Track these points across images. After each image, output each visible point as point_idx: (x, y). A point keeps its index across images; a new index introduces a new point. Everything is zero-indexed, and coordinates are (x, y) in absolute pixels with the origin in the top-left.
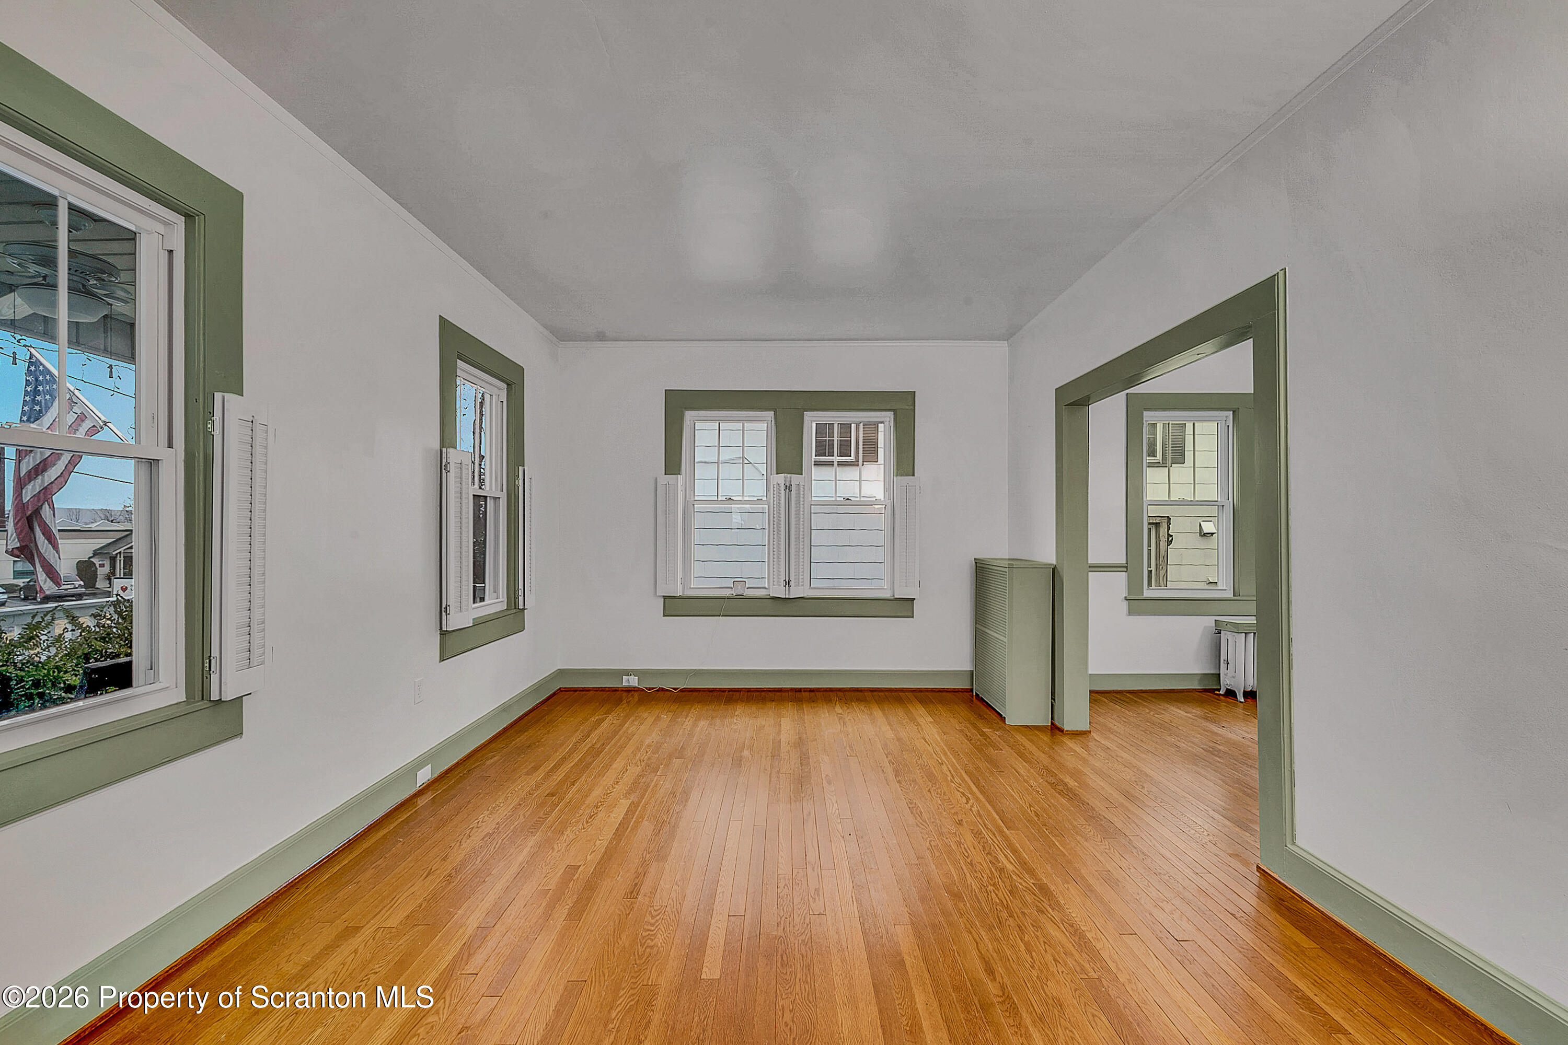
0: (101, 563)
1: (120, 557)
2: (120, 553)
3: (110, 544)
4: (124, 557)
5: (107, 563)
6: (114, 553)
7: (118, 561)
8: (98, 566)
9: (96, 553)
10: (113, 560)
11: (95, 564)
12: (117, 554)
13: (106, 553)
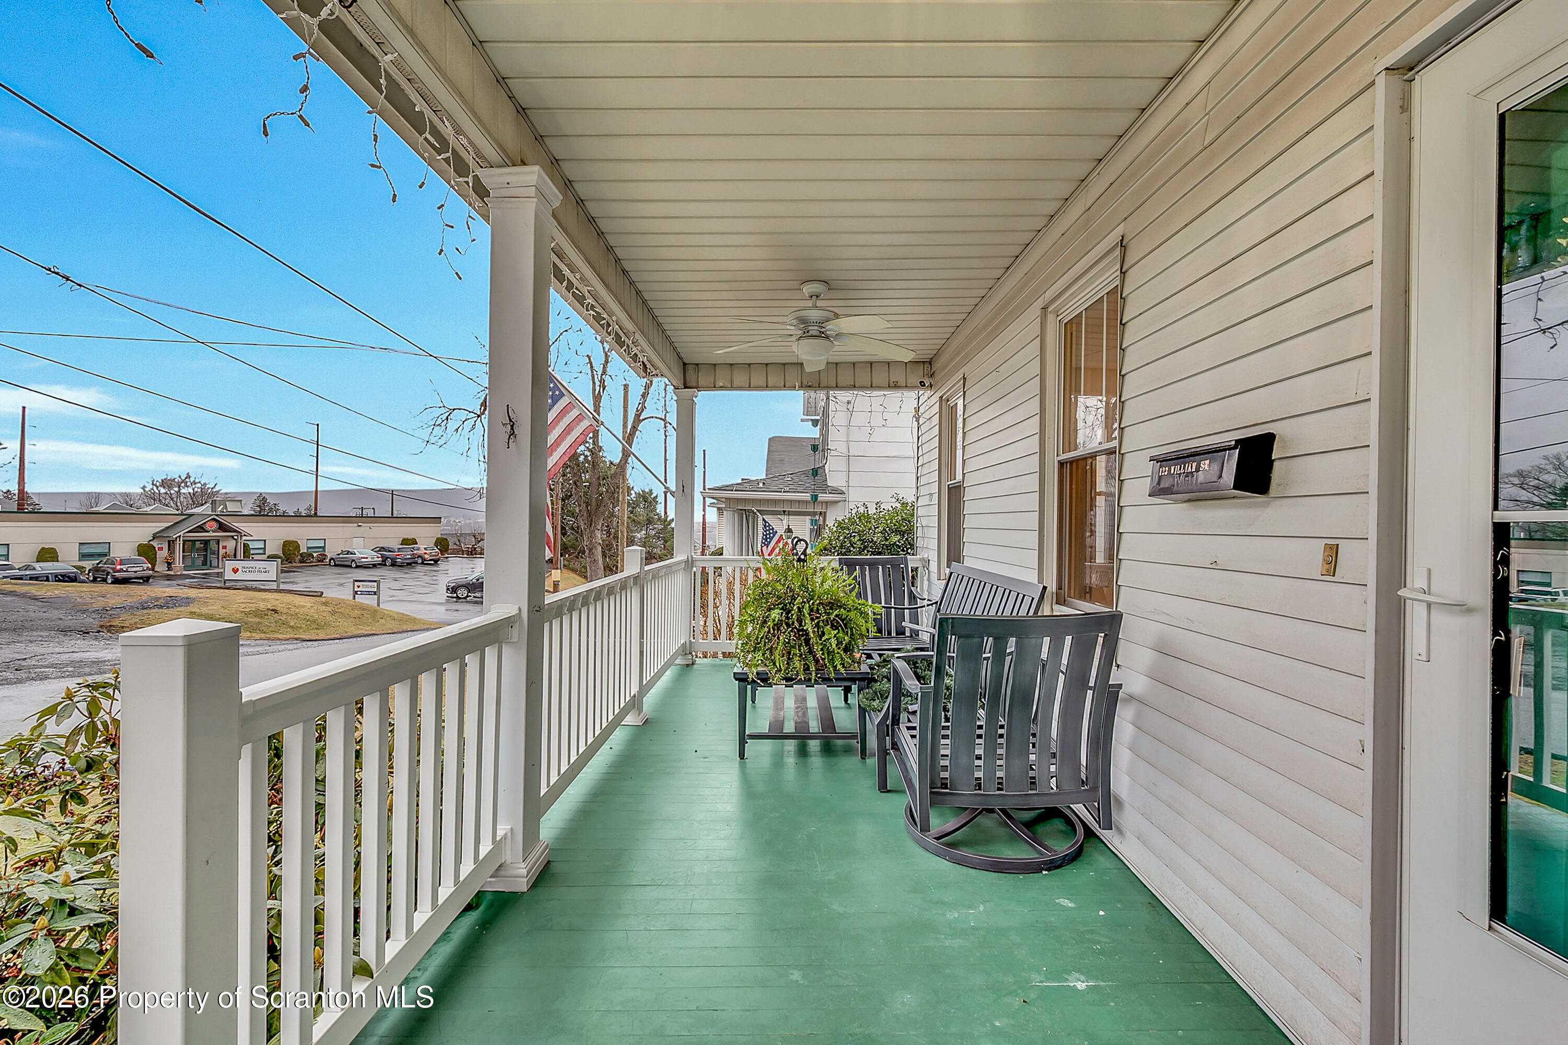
0: (159, 546)
1: (180, 541)
2: (180, 536)
3: (168, 528)
4: (183, 540)
5: (165, 546)
6: (174, 537)
7: (178, 545)
8: (157, 549)
9: (155, 537)
10: (171, 544)
11: (155, 548)
12: (176, 538)
13: (166, 537)
